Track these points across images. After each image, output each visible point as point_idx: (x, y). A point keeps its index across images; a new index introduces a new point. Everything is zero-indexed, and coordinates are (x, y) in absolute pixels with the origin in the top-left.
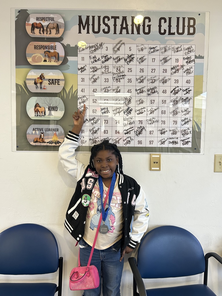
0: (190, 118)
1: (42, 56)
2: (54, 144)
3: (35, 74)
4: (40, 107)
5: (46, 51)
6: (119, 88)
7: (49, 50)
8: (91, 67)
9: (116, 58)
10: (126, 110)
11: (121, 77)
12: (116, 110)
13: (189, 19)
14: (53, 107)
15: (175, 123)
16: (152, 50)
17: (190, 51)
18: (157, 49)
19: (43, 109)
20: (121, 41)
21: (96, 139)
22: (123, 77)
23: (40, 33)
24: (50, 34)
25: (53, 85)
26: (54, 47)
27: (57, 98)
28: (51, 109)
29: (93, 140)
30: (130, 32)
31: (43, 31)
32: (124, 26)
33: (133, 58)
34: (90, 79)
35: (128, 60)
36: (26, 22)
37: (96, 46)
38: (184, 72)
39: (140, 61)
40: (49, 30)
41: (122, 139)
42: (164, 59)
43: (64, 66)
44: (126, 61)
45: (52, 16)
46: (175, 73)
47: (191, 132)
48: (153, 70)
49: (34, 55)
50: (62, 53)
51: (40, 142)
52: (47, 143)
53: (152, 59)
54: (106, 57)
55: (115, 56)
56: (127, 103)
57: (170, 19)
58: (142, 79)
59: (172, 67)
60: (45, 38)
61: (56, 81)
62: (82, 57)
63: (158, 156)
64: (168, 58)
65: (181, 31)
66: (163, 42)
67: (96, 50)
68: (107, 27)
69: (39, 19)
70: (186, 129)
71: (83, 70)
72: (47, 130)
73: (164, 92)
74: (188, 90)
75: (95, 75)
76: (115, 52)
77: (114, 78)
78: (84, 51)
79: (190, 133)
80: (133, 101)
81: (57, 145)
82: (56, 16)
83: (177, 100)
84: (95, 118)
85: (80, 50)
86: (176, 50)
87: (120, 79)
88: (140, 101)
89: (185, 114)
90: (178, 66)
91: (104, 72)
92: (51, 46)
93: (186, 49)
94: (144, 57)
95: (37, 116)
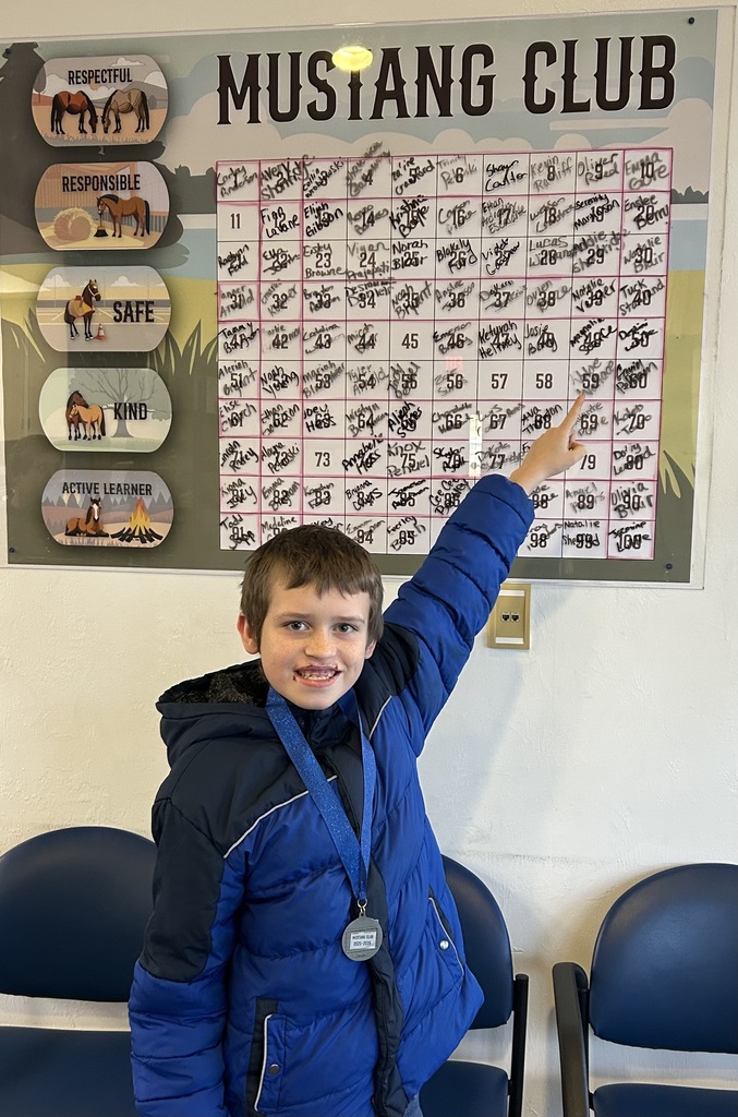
0: (649, 444)
1: (89, 217)
2: (136, 543)
3: (65, 284)
4: (87, 406)
5: (105, 197)
6: (371, 331)
7: (114, 193)
8: (268, 254)
9: (358, 214)
10: (397, 414)
11: (379, 288)
12: (360, 413)
13: (649, 43)
14: (130, 404)
15: (587, 463)
16: (499, 177)
17: (650, 173)
18: (516, 171)
19: (96, 415)
20: (377, 146)
22: (387, 286)
23: (82, 131)
24: (118, 130)
25: (129, 323)
27: (146, 373)
28: (125, 412)
29: (275, 529)
30: (412, 108)
31: (93, 122)
32: (390, 86)
33: (421, 213)
34: (262, 298)
35: (404, 221)
36: (34, 92)
37: (283, 171)
38: (626, 261)
39: (450, 222)
40: (112, 117)
41: (383, 527)
42: (544, 210)
43: (168, 253)
44: (396, 223)
45: (122, 62)
46: (589, 263)
47: (653, 500)
48: (502, 256)
49: (61, 213)
50: (160, 204)
51: (89, 535)
52: (113, 536)
53: (500, 211)
54: (322, 212)
55: (355, 208)
56: (400, 388)
57: (570, 46)
58: (457, 292)
59: (578, 241)
60: (98, 148)
61: (140, 309)
62: (233, 216)
63: (522, 594)
64: (561, 207)
65: (612, 94)
66: (542, 142)
67: (285, 185)
68: (324, 95)
69: (77, 77)
70: (632, 486)
71: (237, 263)
72: (111, 489)
73: (542, 344)
74: (641, 331)
75: (279, 281)
76: (353, 189)
77: (350, 292)
78: (239, 190)
79: (646, 503)
80: (423, 379)
81: (149, 545)
82: (138, 63)
83: (597, 371)
84: (280, 446)
85: (226, 186)
86: (595, 174)
87: (373, 295)
88: (451, 378)
89: (627, 429)
90: (599, 235)
91: (315, 270)
92: (122, 176)
93: (635, 169)
94: (465, 204)
95: (76, 439)
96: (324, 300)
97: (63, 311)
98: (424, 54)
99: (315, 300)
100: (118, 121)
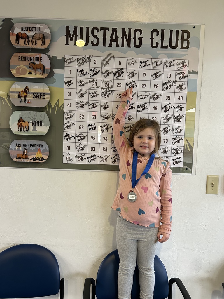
0: (182, 137)
1: (26, 68)
2: (37, 161)
3: (19, 87)
4: (24, 122)
5: (31, 63)
6: (108, 104)
7: (34, 62)
8: (79, 81)
9: (105, 72)
11: (110, 92)
12: (104, 126)
13: (183, 32)
14: (37, 122)
15: (165, 141)
16: (143, 64)
17: (183, 66)
18: (148, 63)
19: (27, 124)
20: (110, 54)
21: (82, 157)
22: (112, 92)
23: (25, 44)
24: (36, 44)
25: (38, 99)
26: (40, 59)
27: (42, 113)
28: (36, 124)
29: (79, 157)
30: (120, 45)
31: (28, 42)
32: (114, 38)
33: (122, 73)
34: (77, 94)
35: (117, 75)
36: (11, 32)
37: (84, 59)
38: (177, 88)
39: (130, 76)
40: (34, 41)
41: (110, 157)
42: (155, 74)
43: (50, 80)
44: (115, 75)
45: (37, 26)
46: (167, 89)
47: (183, 151)
48: (144, 86)
49: (18, 67)
50: (48, 66)
51: (23, 159)
52: (31, 159)
53: (143, 73)
54: (95, 71)
55: (104, 70)
57: (163, 31)
59: (164, 82)
60: (30, 49)
61: (41, 95)
62: (69, 70)
64: (160, 73)
65: (174, 45)
66: (155, 56)
67: (84, 63)
68: (96, 39)
69: (24, 29)
70: (177, 148)
71: (70, 83)
72: (31, 146)
73: (154, 109)
74: (180, 107)
75: (82, 89)
76: (103, 65)
77: (102, 93)
78: (71, 64)
79: (181, 152)
81: (41, 162)
82: (42, 26)
83: (169, 117)
84: (81, 134)
85: (67, 62)
86: (169, 65)
87: (108, 94)
88: (129, 117)
89: (176, 132)
90: (170, 81)
91: (92, 87)
92: (36, 57)
93: (179, 64)
94: (134, 71)
95: (20, 131)
96: (95, 95)
97: (18, 95)
98: (124, 30)
99: (92, 95)
100: (36, 42)
